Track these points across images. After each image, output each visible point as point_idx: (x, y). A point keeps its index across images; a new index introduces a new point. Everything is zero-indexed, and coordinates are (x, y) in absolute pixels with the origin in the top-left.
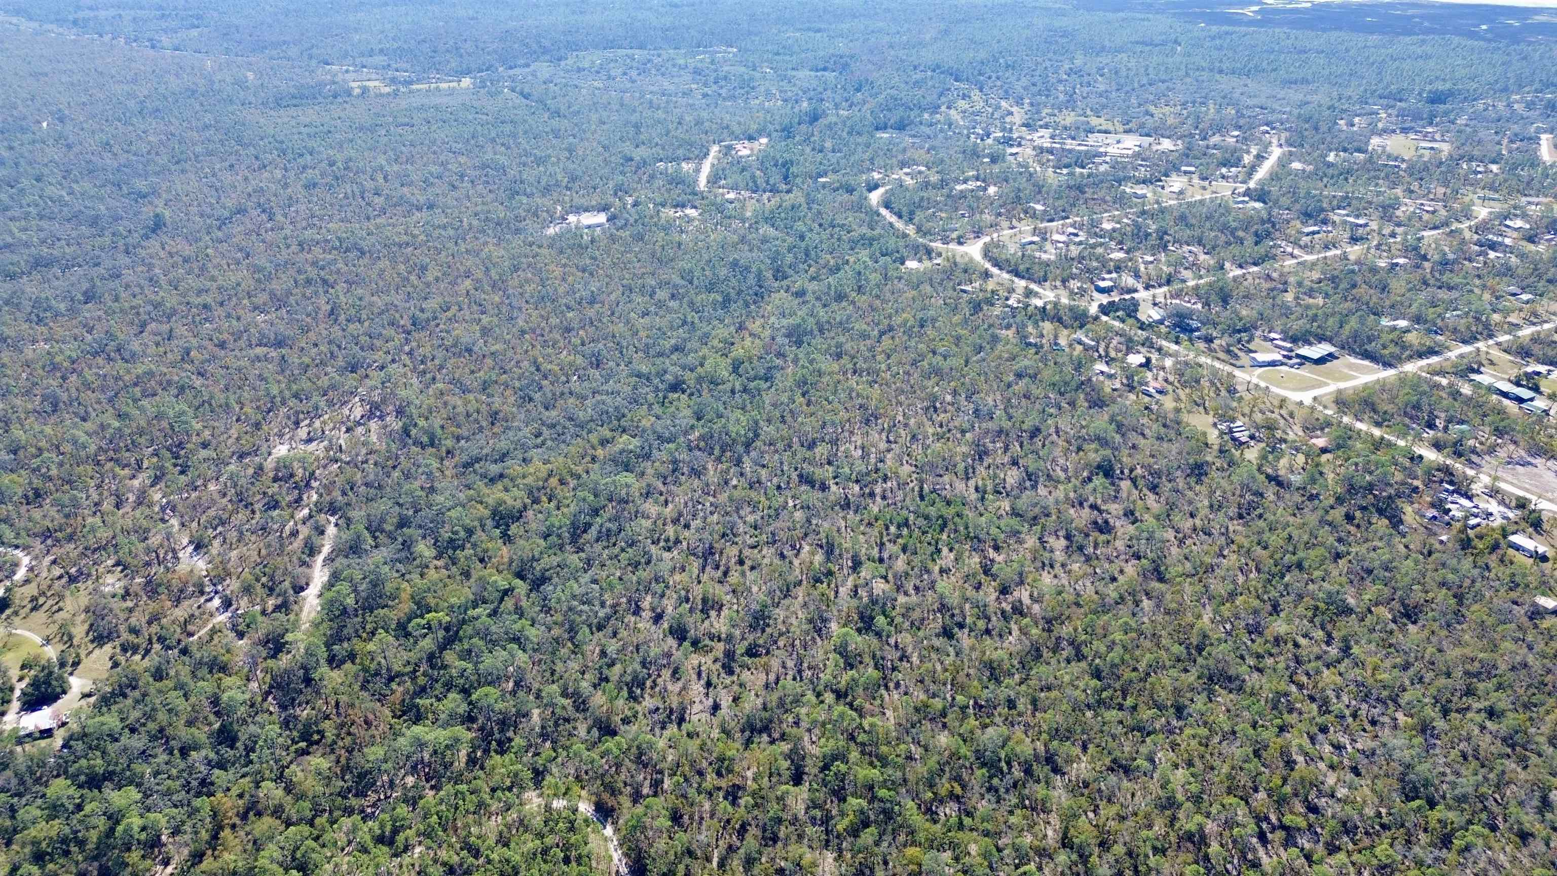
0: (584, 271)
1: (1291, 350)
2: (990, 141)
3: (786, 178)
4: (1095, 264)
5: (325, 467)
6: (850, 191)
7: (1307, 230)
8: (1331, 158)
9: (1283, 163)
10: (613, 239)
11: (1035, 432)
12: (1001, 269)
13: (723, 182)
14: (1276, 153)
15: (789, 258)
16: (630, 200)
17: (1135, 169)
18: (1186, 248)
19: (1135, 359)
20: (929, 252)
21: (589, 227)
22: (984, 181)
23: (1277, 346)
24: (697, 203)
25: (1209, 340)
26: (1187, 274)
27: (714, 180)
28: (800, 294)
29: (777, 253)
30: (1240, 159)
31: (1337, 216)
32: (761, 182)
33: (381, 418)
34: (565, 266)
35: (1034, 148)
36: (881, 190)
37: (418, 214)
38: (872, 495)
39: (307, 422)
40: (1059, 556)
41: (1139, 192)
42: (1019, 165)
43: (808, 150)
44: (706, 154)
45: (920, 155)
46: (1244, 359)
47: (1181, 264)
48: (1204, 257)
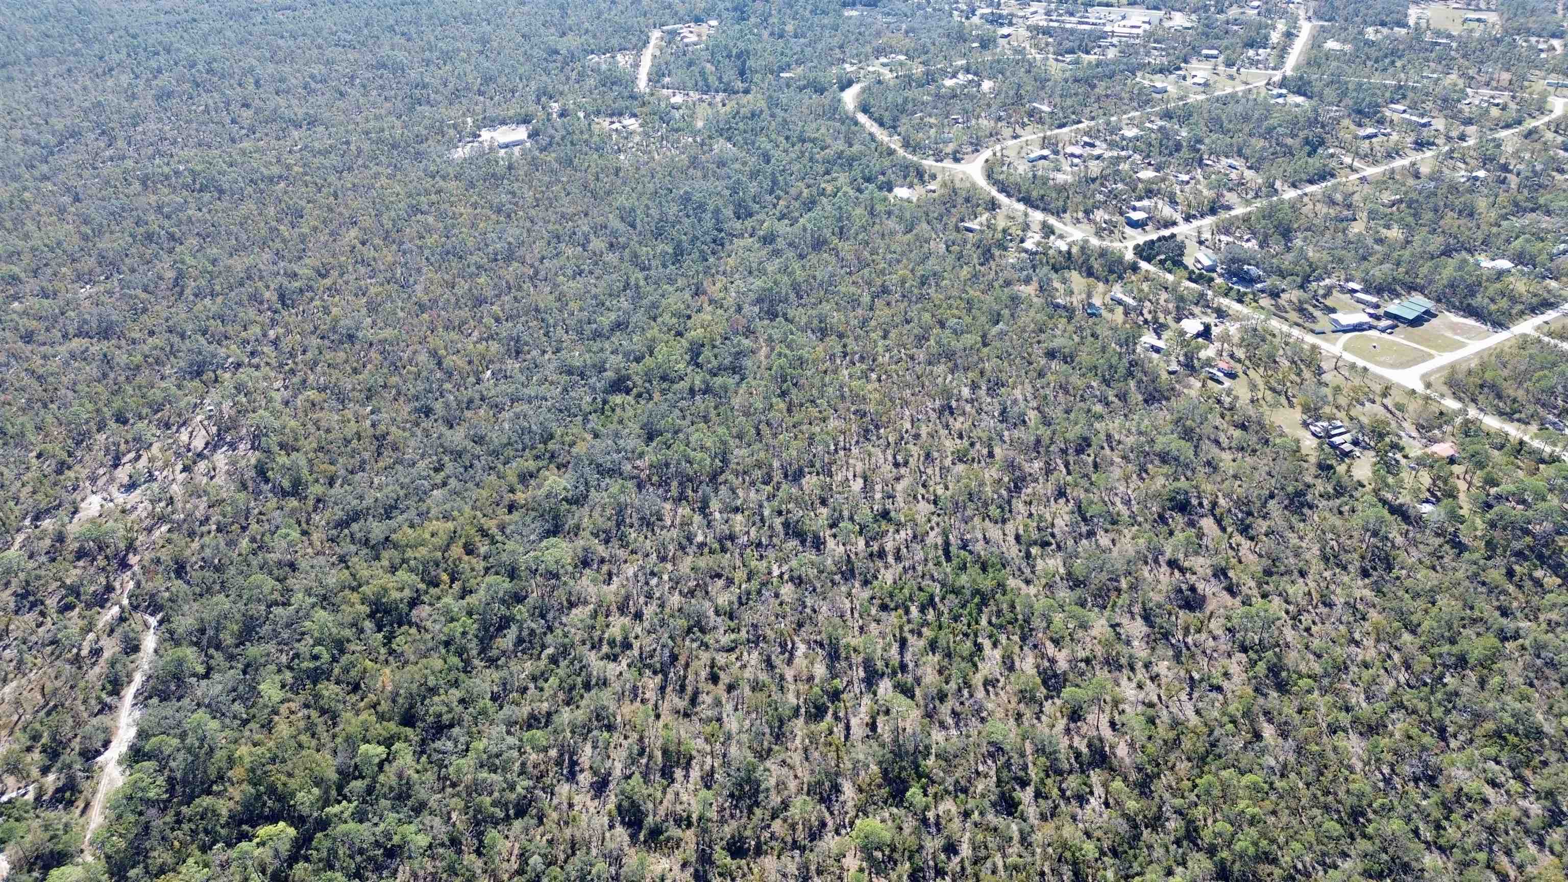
0: (499, 211)
1: (1377, 306)
2: (975, 20)
3: (742, 73)
4: (1120, 186)
5: (149, 530)
6: (821, 91)
7: (1362, 132)
8: (1370, 33)
9: (1316, 43)
10: (534, 164)
11: (1083, 445)
12: (1009, 195)
13: (667, 80)
14: (1306, 29)
15: (753, 188)
16: (555, 107)
17: (1148, 54)
18: (1224, 161)
19: (1192, 326)
20: (920, 174)
21: (507, 146)
22: (976, 74)
23: (1359, 301)
24: (637, 111)
25: (1275, 294)
26: (1230, 198)
27: (656, 77)
28: (769, 239)
29: (738, 182)
30: (1266, 38)
31: (1395, 112)
32: (712, 79)
33: (233, 446)
34: (475, 206)
35: (1028, 28)
36: (856, 89)
37: (296, 134)
38: (882, 554)
39: (132, 455)
40: (1140, 650)
41: (1159, 85)
42: (1016, 51)
43: (766, 34)
44: (646, 42)
45: (898, 39)
46: (1323, 321)
47: (1223, 184)
48: (1249, 174)
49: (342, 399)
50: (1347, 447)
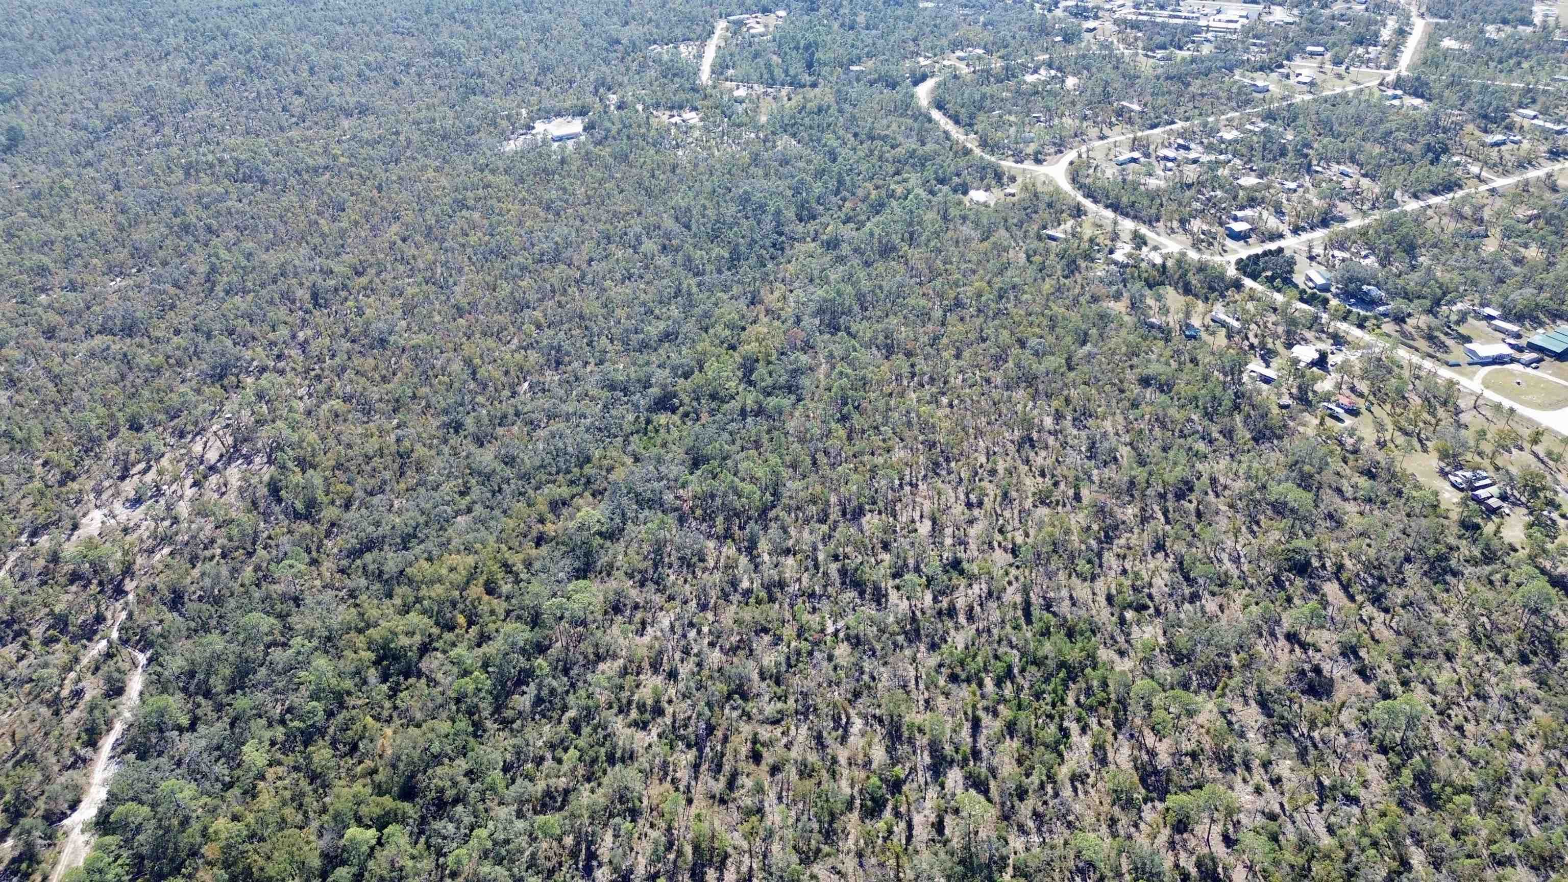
0: (548, 208)
1: (1518, 336)
2: (1059, 13)
3: (810, 66)
4: (1219, 193)
6: (893, 85)
7: (1490, 139)
8: (1491, 31)
9: (1432, 40)
10: (588, 158)
11: (1184, 490)
12: (1096, 201)
13: (731, 72)
14: (1419, 27)
15: (818, 188)
16: (613, 98)
17: (1246, 50)
18: (1335, 168)
19: (1306, 353)
20: (998, 176)
21: (560, 139)
22: (1059, 69)
23: (1498, 329)
24: (698, 104)
25: (1400, 319)
26: (1344, 208)
27: (719, 69)
28: (832, 244)
29: (802, 182)
30: (1376, 34)
31: (1524, 116)
32: (779, 73)
33: (248, 460)
34: (523, 202)
35: (1115, 22)
36: (930, 83)
37: (346, 123)
38: (952, 612)
40: (1256, 745)
41: (1260, 83)
42: (1103, 46)
43: (836, 26)
44: (711, 33)
45: (975, 32)
46: (1458, 352)
47: (1339, 193)
48: (1365, 182)
49: (367, 411)
50: (1494, 502)
